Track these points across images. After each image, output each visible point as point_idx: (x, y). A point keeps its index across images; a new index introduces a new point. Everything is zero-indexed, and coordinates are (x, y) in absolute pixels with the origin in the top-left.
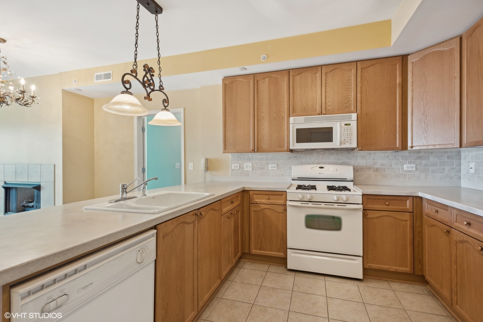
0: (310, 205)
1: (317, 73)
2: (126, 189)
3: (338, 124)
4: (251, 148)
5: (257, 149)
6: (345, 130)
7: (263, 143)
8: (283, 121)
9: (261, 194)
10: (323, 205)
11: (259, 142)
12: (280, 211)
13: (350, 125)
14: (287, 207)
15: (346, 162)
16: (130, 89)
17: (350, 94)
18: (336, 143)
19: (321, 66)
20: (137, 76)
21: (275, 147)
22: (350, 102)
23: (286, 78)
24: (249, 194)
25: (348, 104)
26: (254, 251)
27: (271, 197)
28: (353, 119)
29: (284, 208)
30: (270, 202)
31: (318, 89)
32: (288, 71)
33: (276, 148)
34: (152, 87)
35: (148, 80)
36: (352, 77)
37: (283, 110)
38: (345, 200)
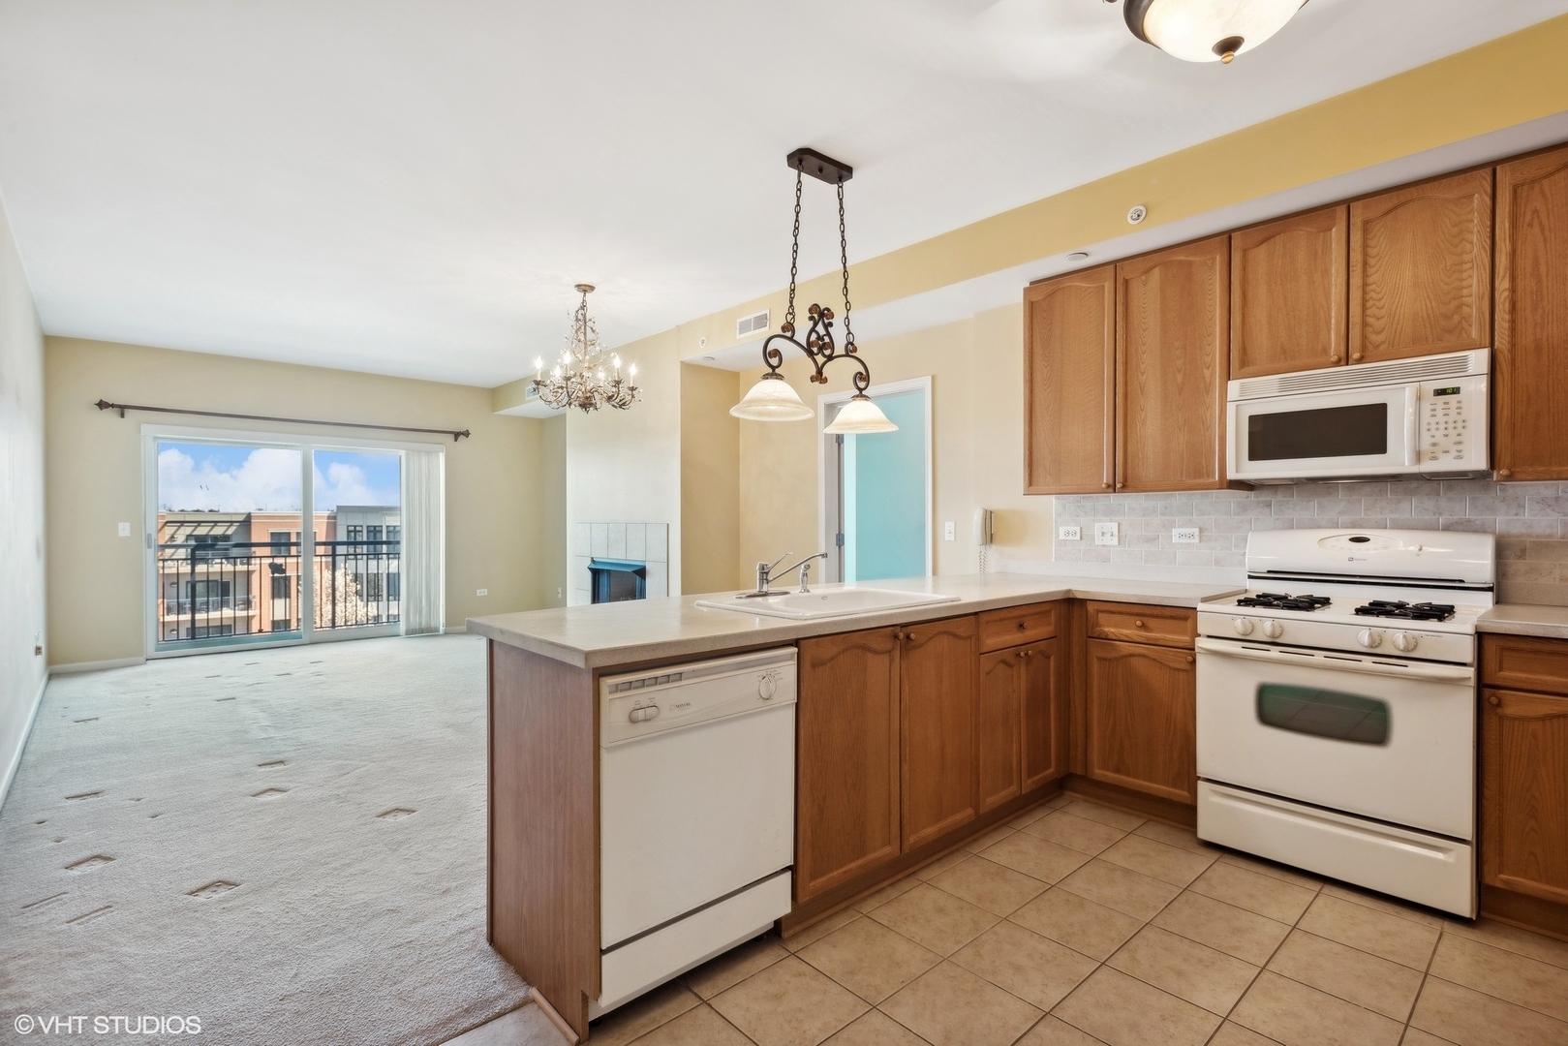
0: (1274, 653)
1: (1331, 230)
2: (767, 573)
3: (1407, 390)
4: (1106, 478)
5: (1123, 482)
6: (1435, 410)
7: (1141, 463)
8: (1207, 393)
9: (1120, 613)
10: (1319, 657)
11: (1129, 461)
12: (1178, 666)
13: (1456, 391)
14: (1197, 655)
15: (1469, 521)
16: (778, 367)
17: (1464, 283)
18: (1398, 457)
19: (1347, 203)
20: (793, 336)
21: (1182, 474)
22: (1466, 309)
23: (1219, 260)
24: (1087, 610)
25: (1456, 318)
26: (1099, 773)
27: (1151, 622)
28: (1470, 372)
29: (1190, 658)
30: (1147, 638)
31: (1336, 280)
32: (1228, 235)
33: (1184, 479)
34: (827, 352)
35: (820, 338)
36: (1472, 221)
37: (1208, 359)
38: (1402, 647)
